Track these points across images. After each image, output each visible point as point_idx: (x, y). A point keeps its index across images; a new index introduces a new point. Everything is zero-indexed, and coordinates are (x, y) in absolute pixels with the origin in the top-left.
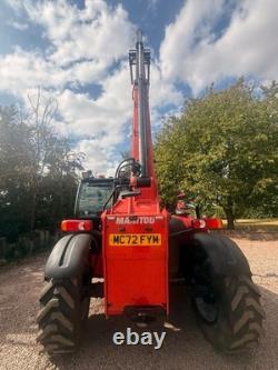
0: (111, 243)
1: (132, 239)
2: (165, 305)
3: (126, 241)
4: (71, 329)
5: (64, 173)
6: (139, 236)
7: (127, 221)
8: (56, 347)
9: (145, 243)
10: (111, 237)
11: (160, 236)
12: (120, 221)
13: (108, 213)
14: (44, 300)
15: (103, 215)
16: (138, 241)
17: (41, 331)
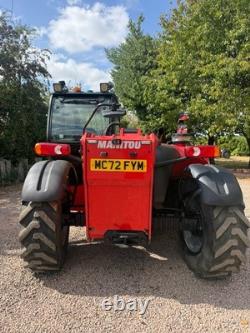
0: (93, 168)
1: (116, 165)
2: (148, 231)
3: (108, 166)
4: (54, 248)
5: (23, 81)
6: (122, 161)
7: (110, 145)
8: (40, 263)
9: (129, 169)
10: (93, 162)
11: (145, 162)
12: (102, 145)
13: (89, 136)
14: (25, 221)
15: (83, 138)
16: (122, 166)
17: (25, 249)
